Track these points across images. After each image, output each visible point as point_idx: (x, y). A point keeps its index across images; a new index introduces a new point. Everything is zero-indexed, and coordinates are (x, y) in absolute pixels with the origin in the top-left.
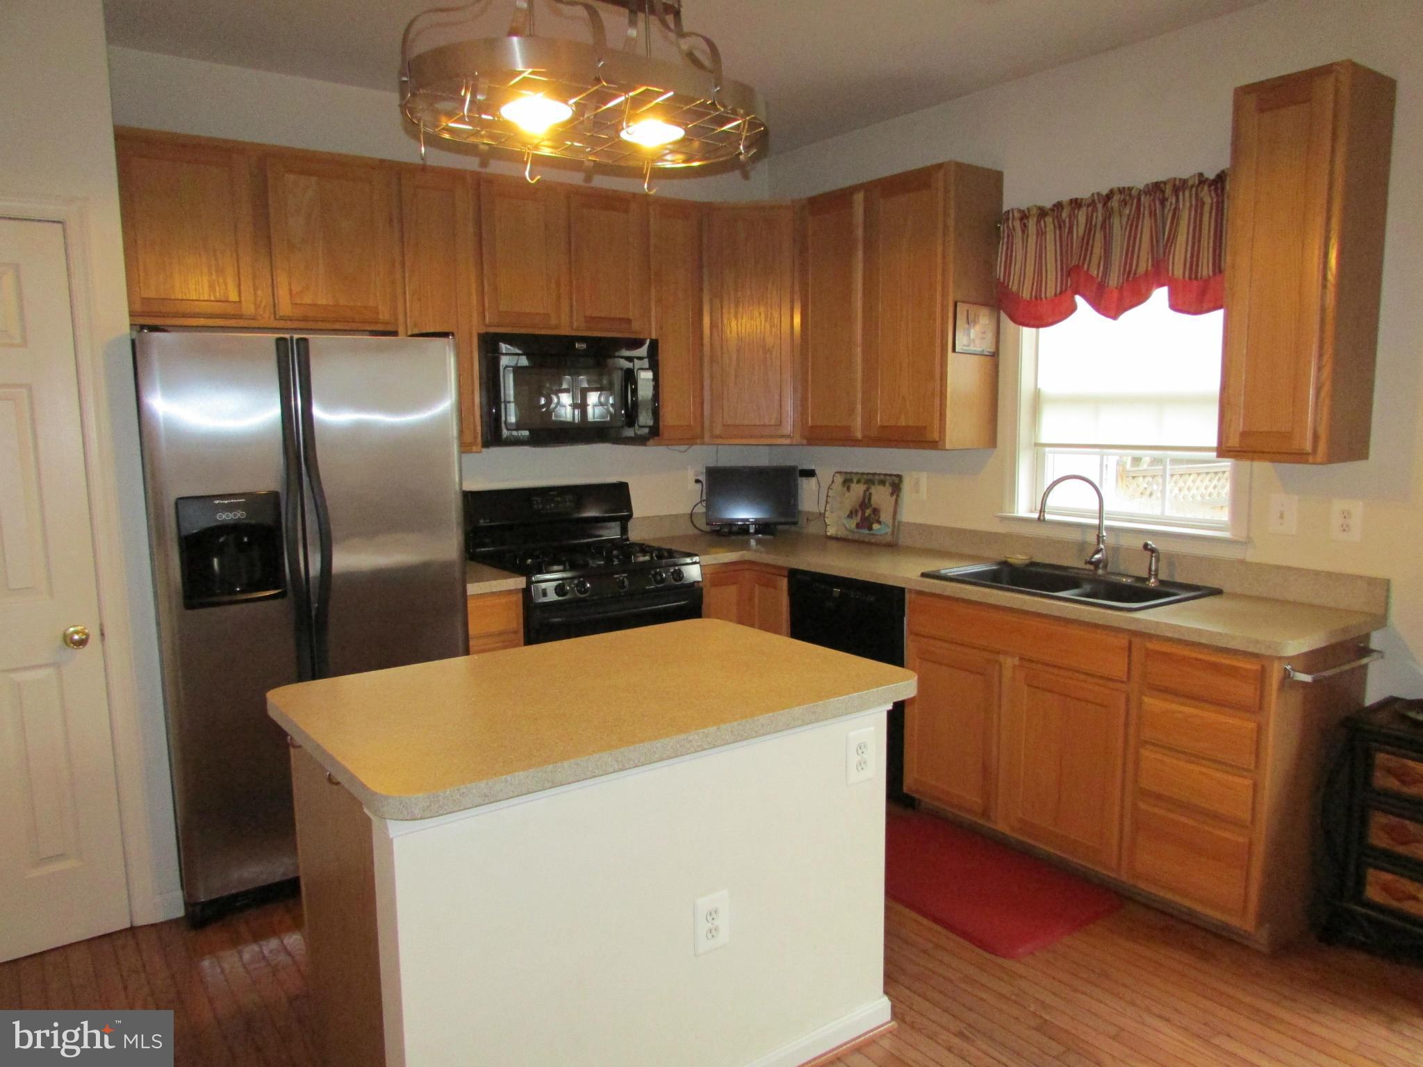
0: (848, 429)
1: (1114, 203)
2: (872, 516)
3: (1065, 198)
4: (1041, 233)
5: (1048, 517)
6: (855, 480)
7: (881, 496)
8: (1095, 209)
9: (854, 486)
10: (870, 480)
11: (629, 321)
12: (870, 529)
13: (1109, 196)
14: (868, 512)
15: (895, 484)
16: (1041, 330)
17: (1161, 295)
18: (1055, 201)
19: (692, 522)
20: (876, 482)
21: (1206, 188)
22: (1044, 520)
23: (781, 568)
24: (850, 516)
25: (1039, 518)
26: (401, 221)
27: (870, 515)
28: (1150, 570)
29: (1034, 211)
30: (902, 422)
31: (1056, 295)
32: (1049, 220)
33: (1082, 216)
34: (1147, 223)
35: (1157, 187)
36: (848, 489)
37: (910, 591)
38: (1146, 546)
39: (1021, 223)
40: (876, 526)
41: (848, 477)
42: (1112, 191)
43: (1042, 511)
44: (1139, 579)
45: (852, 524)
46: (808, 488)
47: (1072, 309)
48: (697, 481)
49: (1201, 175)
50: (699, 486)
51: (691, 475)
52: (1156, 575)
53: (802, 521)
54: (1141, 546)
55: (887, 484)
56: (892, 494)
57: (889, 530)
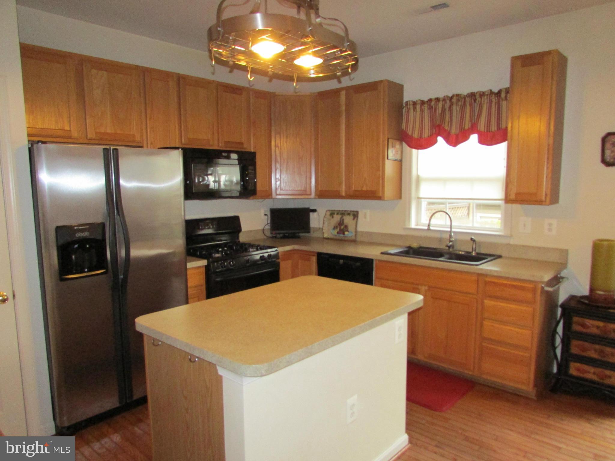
0: (338, 192)
1: (454, 100)
2: (345, 229)
3: (433, 97)
4: (422, 111)
5: (431, 228)
6: (336, 214)
7: (348, 220)
8: (446, 103)
9: (335, 216)
10: (343, 213)
11: (242, 144)
12: (344, 234)
13: (451, 98)
14: (342, 227)
15: (355, 215)
16: (420, 151)
17: (474, 137)
18: (428, 98)
19: (264, 233)
20: (346, 214)
21: (493, 96)
22: (430, 229)
23: (313, 252)
24: (335, 228)
25: (428, 228)
26: (145, 94)
27: (343, 228)
28: (473, 249)
29: (419, 102)
30: (364, 189)
31: (428, 136)
32: (426, 106)
33: (440, 105)
34: (468, 108)
35: (472, 95)
36: (333, 217)
37: (376, 260)
38: (472, 239)
39: (413, 107)
40: (346, 233)
41: (333, 212)
42: (453, 96)
43: (429, 225)
44: (468, 252)
45: (335, 232)
46: (313, 216)
47: (435, 142)
48: (265, 215)
49: (491, 90)
50: (266, 217)
51: (262, 212)
52: (475, 250)
53: (312, 231)
54: (469, 239)
55: (351, 215)
56: (354, 219)
57: (354, 234)
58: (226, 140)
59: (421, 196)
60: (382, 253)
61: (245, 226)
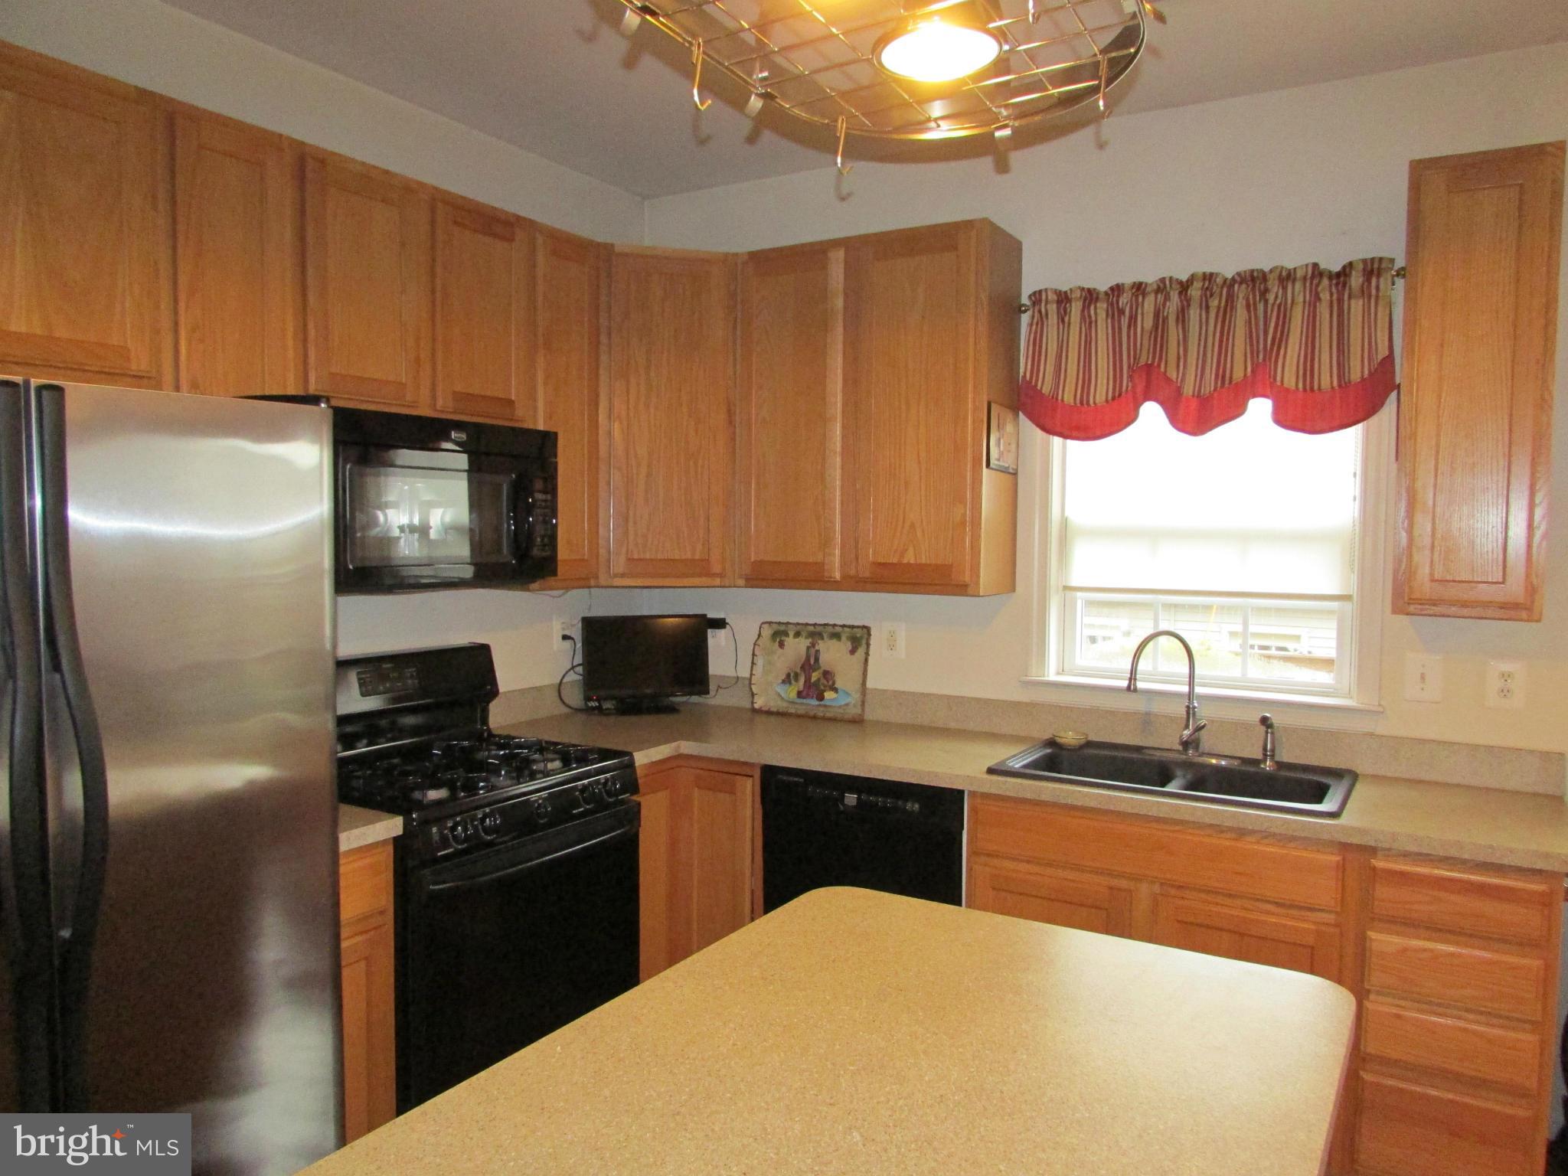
0: (820, 566)
1: (1195, 292)
2: (823, 681)
3: (1128, 279)
4: (1088, 322)
5: (1140, 685)
6: (791, 634)
7: (832, 654)
8: (1167, 298)
9: (790, 641)
10: (816, 633)
11: (510, 403)
12: (821, 698)
13: (1184, 287)
14: (815, 676)
15: (858, 638)
16: (1069, 442)
17: (1260, 408)
18: (1113, 283)
19: (561, 699)
20: (825, 636)
21: (1325, 282)
22: (1135, 690)
23: (751, 765)
24: (787, 680)
25: (1129, 688)
26: (173, 202)
27: (819, 679)
28: (1265, 749)
29: (1078, 294)
30: (910, 558)
31: (1107, 401)
32: (1102, 306)
33: (1149, 304)
34: (1241, 314)
35: (1255, 280)
36: (781, 645)
37: (973, 794)
38: (1264, 721)
39: (1058, 309)
40: (829, 695)
41: (783, 628)
42: (1192, 279)
43: (1132, 678)
44: (1245, 761)
45: (791, 692)
46: (716, 640)
47: (1130, 418)
48: (565, 637)
49: (1315, 265)
50: (568, 644)
51: (557, 629)
52: (1273, 756)
53: (712, 687)
54: (1257, 718)
55: (844, 638)
56: (853, 652)
57: (855, 697)
58: (459, 388)
59: (1074, 582)
60: (991, 771)
61: (506, 677)
